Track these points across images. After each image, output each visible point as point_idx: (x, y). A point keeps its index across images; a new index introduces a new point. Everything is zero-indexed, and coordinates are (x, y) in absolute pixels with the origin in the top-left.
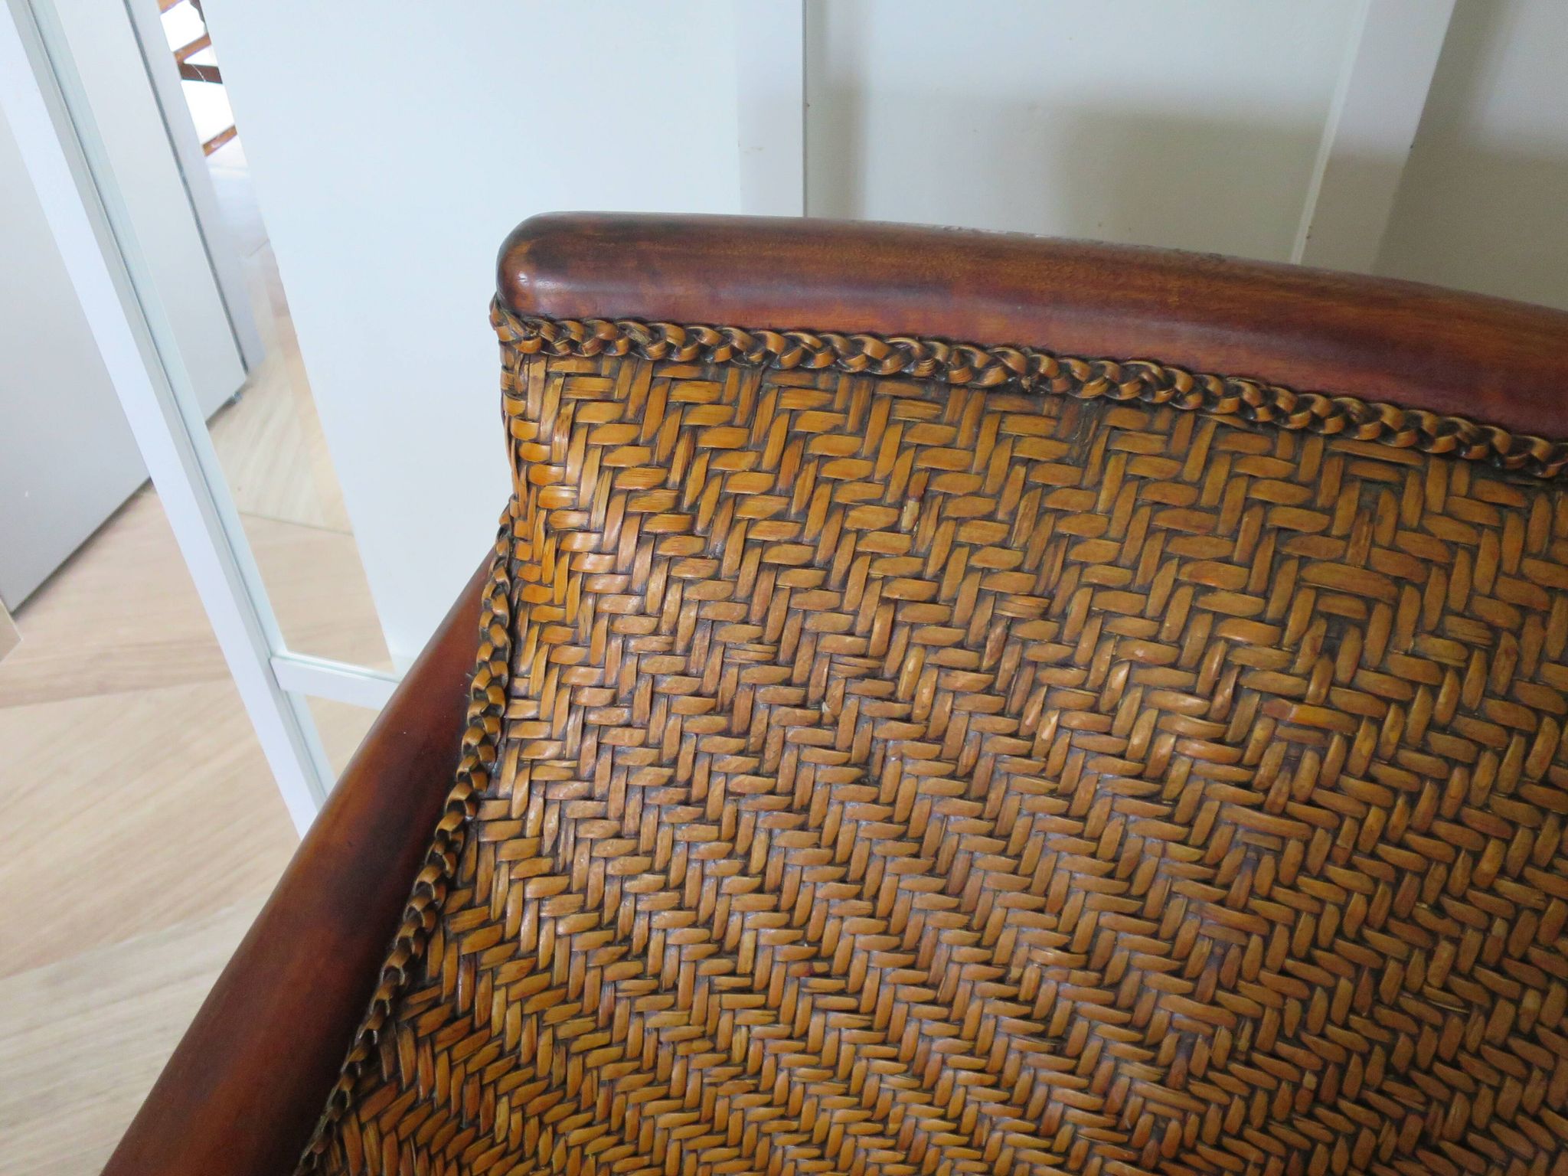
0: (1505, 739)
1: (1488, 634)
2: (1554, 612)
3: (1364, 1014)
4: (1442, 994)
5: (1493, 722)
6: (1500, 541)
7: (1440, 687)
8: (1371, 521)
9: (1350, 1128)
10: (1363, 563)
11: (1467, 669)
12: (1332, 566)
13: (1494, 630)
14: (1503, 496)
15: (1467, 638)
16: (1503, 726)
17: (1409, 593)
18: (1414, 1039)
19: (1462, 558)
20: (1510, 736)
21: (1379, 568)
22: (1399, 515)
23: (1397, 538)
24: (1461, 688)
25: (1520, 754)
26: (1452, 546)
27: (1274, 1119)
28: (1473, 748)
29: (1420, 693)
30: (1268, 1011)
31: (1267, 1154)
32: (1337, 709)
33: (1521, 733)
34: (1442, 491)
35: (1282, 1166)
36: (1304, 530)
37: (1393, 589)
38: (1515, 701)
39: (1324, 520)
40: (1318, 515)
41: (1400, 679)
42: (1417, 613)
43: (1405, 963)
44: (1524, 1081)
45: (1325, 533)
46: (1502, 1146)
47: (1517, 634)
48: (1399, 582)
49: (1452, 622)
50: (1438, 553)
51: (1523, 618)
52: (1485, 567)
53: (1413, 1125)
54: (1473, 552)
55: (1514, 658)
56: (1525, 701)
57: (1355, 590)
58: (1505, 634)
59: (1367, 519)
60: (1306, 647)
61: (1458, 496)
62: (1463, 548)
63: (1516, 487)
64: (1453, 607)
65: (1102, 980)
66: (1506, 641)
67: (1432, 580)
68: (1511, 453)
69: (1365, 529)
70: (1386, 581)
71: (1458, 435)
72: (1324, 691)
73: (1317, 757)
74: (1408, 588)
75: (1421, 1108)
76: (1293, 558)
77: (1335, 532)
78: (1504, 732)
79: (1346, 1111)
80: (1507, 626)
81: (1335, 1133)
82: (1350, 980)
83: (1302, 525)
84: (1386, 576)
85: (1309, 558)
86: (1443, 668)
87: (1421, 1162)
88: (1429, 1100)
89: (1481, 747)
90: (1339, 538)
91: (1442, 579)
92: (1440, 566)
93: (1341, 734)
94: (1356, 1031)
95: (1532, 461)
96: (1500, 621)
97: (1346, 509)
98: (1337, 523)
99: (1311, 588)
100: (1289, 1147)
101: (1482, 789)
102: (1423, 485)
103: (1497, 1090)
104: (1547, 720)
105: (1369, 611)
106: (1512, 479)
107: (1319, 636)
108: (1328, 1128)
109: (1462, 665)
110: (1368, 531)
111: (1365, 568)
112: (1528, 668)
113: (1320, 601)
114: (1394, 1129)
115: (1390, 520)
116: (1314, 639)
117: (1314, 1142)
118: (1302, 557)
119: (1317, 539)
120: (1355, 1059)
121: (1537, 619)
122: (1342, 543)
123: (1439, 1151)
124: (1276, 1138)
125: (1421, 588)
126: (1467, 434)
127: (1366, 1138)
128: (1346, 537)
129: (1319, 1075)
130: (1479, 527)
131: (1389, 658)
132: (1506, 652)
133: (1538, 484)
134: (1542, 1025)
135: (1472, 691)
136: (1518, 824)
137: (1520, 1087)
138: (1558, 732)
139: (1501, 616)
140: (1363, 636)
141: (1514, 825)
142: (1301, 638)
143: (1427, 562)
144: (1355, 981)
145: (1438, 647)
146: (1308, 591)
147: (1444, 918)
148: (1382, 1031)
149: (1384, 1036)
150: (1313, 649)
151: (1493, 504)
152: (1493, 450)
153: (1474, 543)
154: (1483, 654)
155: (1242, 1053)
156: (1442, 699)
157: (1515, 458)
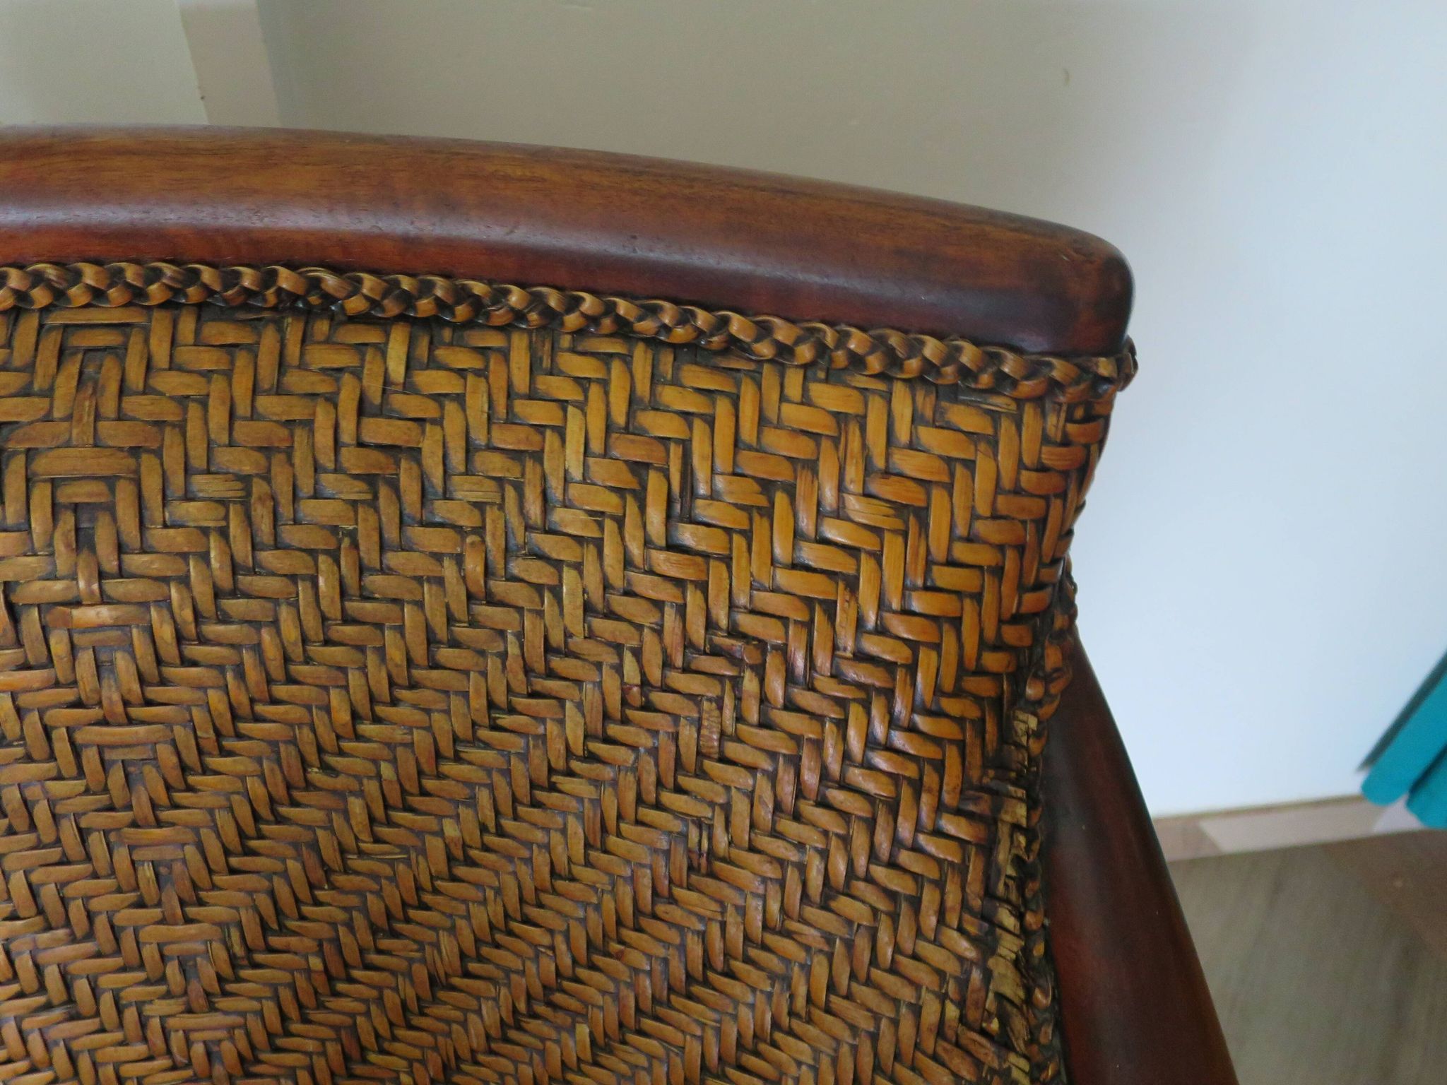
0: (292, 589)
1: (238, 485)
2: (296, 445)
3: (326, 887)
4: (376, 845)
5: (273, 574)
6: (230, 385)
7: (208, 553)
8: (94, 392)
9: (374, 993)
10: (91, 441)
11: (228, 527)
12: (62, 451)
13: (245, 480)
14: (231, 334)
15: (217, 495)
16: (285, 576)
17: (147, 461)
18: (379, 893)
19: (194, 411)
20: (296, 584)
21: (110, 443)
22: (123, 381)
23: (124, 405)
24: (230, 547)
25: (311, 599)
26: (183, 401)
27: (307, 1008)
28: (269, 605)
29: (192, 563)
30: (243, 912)
31: (323, 1041)
32: (119, 602)
33: (304, 578)
34: (166, 346)
35: (339, 1048)
36: (23, 419)
37: (131, 462)
38: (287, 548)
39: (43, 403)
40: (36, 400)
41: (168, 553)
42: (160, 481)
43: (330, 828)
44: (484, 902)
45: (48, 418)
46: (498, 966)
47: (267, 477)
48: (135, 451)
49: (199, 481)
50: (169, 412)
51: (269, 459)
52: (218, 416)
53: (421, 972)
54: (204, 402)
55: (270, 504)
56: (296, 544)
57: (89, 473)
58: (255, 480)
59: (90, 391)
60: (60, 546)
61: (186, 345)
62: (194, 400)
63: (244, 322)
64: (197, 466)
65: (72, 934)
66: (259, 487)
67: (167, 442)
68: (226, 288)
69: (87, 403)
70: (121, 455)
71: (165, 281)
72: (95, 587)
73: (127, 657)
74: (145, 457)
75: (418, 955)
76: (20, 453)
77: (57, 414)
78: (289, 582)
79: (362, 980)
80: (255, 472)
81: (365, 1001)
82: (295, 859)
83: (20, 415)
84: (121, 449)
85: (37, 449)
86: (205, 531)
87: (445, 1003)
88: (421, 946)
89: (276, 602)
90: (62, 420)
91: (178, 439)
92: (173, 425)
93: (138, 626)
94: (329, 905)
95: (248, 292)
96: (247, 469)
97: (66, 384)
98: (57, 403)
99: (45, 481)
100: (336, 1028)
101: (295, 644)
102: (146, 341)
103: (468, 917)
104: (322, 558)
105: (112, 490)
106: (242, 315)
107: (70, 531)
108: (356, 999)
109: (223, 523)
110: (90, 406)
111: (95, 445)
112: (286, 511)
113: (58, 492)
114: (407, 980)
115: (113, 387)
116: (65, 535)
117: (353, 1015)
118: (29, 450)
119: (39, 426)
120: (342, 930)
121: (282, 457)
122: (66, 424)
123: (453, 988)
124: (321, 1024)
125: (158, 453)
126: (172, 278)
127: (390, 998)
128: (69, 418)
129: (320, 952)
130: (207, 375)
131: (148, 534)
132: (260, 498)
133: (266, 315)
134: (471, 847)
135: (241, 548)
136: (346, 668)
137: (482, 908)
138: (336, 568)
139: (247, 464)
140: (114, 519)
141: (343, 670)
142: (52, 538)
143: (159, 424)
144: (299, 857)
145: (191, 511)
146: (42, 485)
147: (337, 776)
148: (349, 896)
149: (353, 900)
150: (68, 545)
151: (222, 346)
152: (209, 291)
153: (204, 392)
154: (238, 506)
155: (243, 958)
156: (215, 564)
157: (230, 292)
